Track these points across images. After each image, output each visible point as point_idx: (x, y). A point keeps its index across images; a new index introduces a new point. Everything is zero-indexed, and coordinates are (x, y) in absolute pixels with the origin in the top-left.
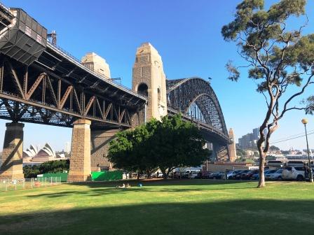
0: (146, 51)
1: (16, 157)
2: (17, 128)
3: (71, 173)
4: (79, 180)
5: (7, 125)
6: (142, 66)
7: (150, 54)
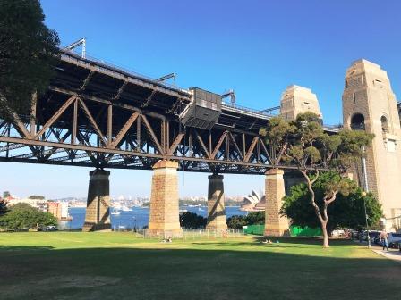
0: (358, 71)
1: (219, 209)
2: (217, 180)
3: (267, 226)
4: (275, 234)
5: (209, 177)
6: (355, 91)
7: (364, 74)
